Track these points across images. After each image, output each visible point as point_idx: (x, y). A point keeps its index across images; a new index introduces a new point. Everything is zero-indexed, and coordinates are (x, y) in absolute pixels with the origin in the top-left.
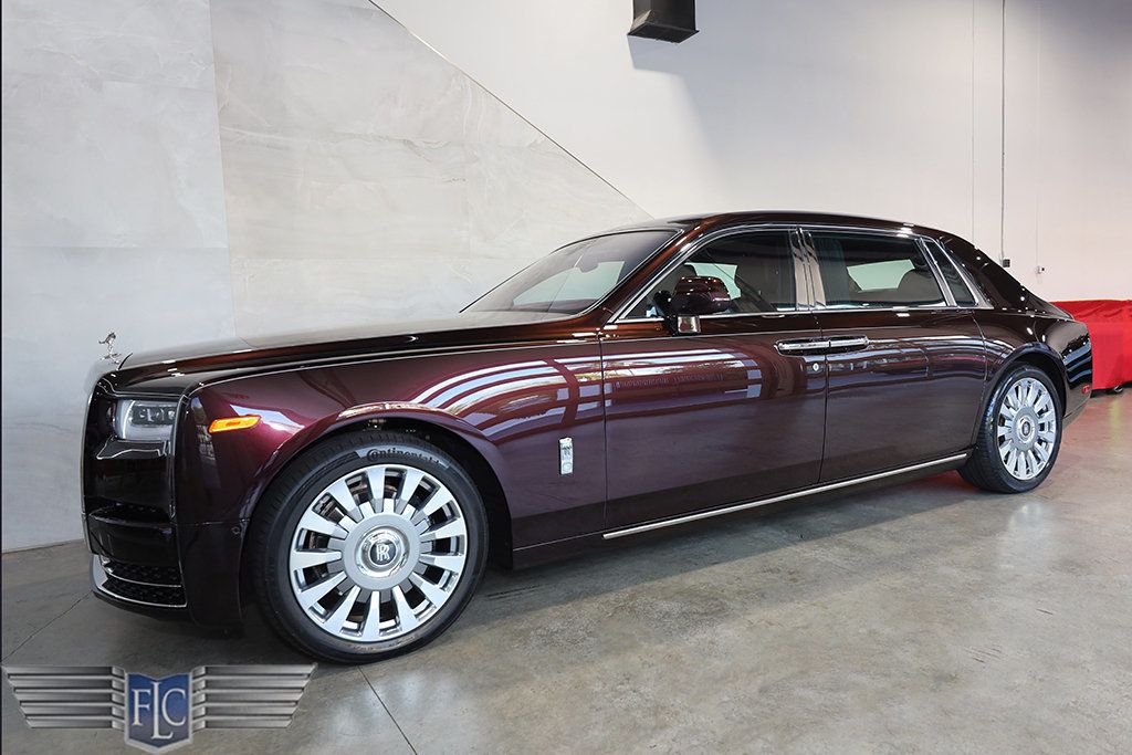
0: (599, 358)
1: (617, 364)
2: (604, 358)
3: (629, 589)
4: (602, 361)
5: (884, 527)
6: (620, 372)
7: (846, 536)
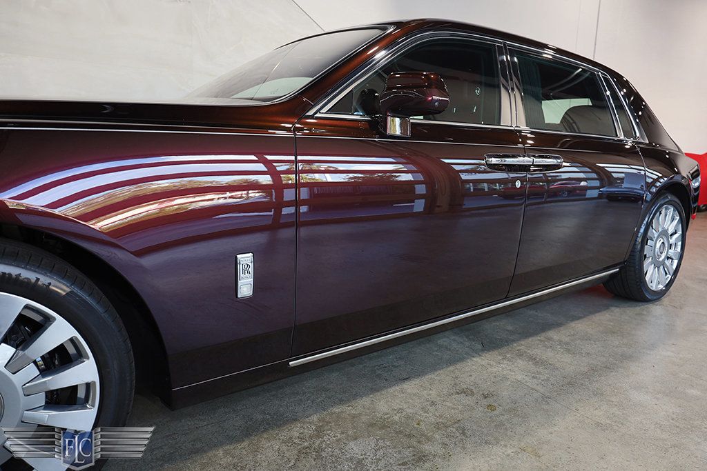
0: (292, 158)
1: (315, 166)
2: (300, 158)
3: (315, 418)
4: (296, 162)
5: (553, 334)
6: (317, 176)
7: (523, 345)
